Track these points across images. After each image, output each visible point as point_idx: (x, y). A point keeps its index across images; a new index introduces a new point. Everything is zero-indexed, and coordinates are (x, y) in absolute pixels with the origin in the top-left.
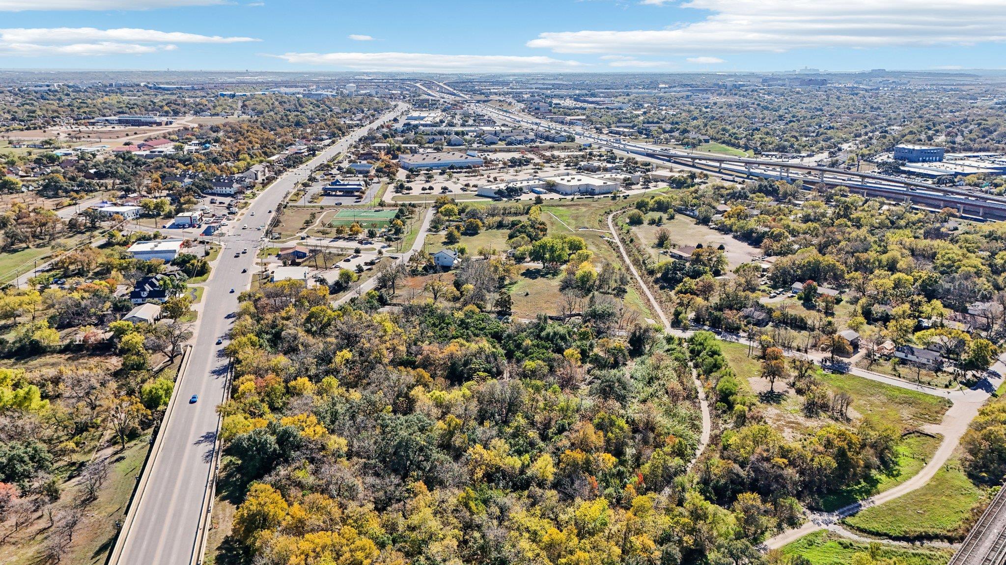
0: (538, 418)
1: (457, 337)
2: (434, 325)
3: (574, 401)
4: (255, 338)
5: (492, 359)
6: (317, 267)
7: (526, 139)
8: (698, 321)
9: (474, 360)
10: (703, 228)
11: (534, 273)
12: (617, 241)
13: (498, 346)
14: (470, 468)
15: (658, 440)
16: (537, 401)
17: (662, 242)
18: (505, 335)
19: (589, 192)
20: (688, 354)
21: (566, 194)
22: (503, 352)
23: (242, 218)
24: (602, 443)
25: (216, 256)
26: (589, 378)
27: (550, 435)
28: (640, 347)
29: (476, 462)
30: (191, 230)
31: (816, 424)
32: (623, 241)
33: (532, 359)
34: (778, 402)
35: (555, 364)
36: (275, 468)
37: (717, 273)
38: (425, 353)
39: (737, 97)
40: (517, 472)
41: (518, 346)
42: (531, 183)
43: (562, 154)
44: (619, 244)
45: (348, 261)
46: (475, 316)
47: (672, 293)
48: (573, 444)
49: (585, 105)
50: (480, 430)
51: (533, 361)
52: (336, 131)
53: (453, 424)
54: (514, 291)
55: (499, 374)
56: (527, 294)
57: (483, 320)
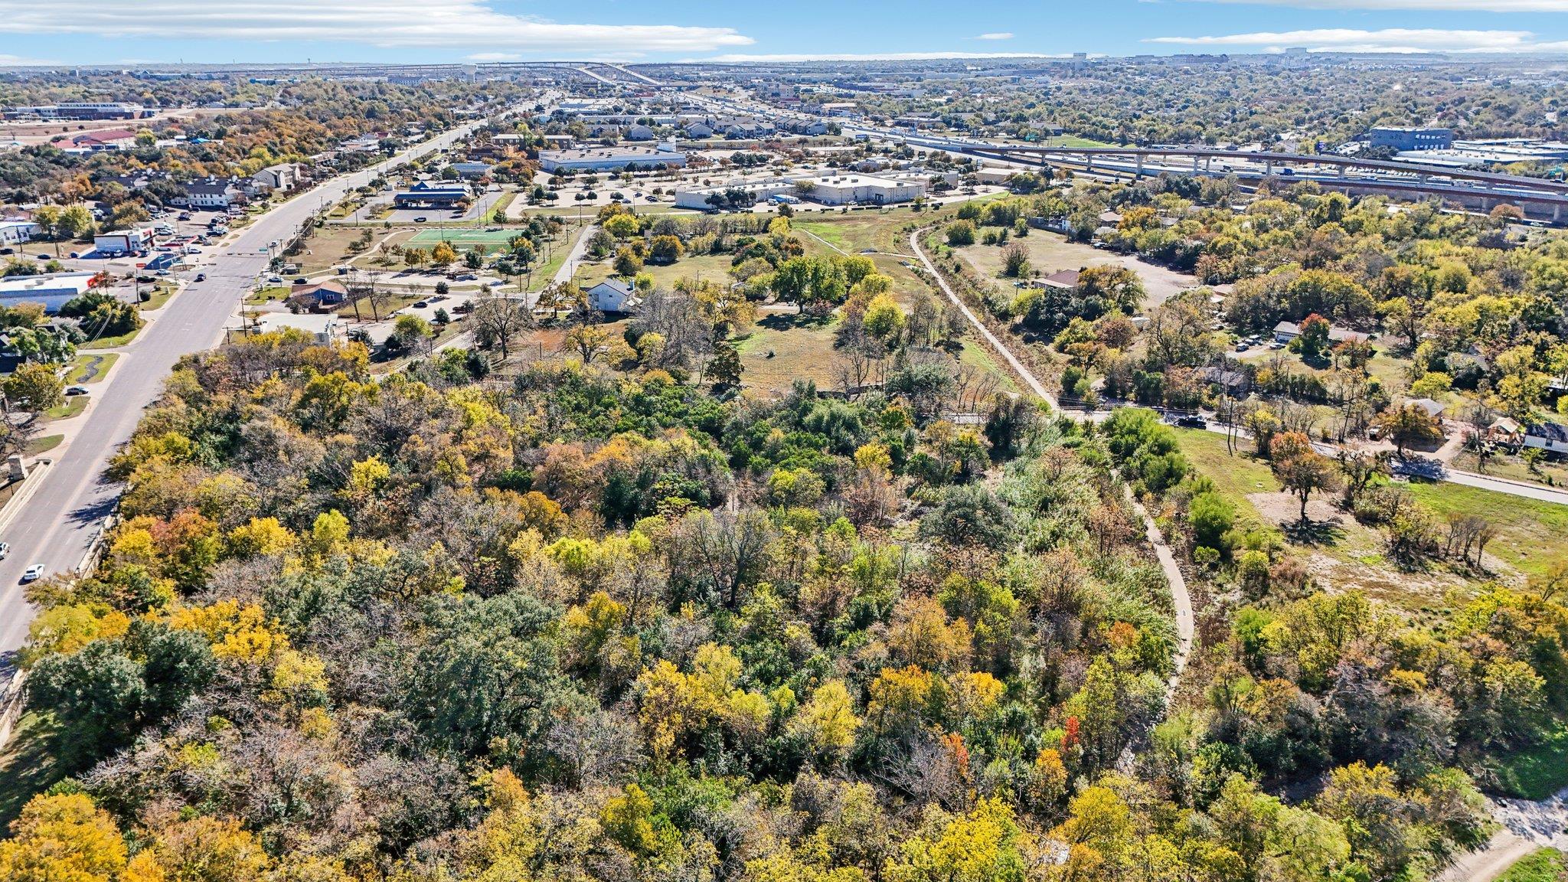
0: (807, 593)
1: (626, 430)
2: (578, 408)
3: (887, 553)
4: (182, 440)
5: (701, 471)
6: (358, 317)
7: (759, 128)
8: (1112, 392)
9: (662, 473)
10: (1082, 249)
11: (783, 320)
12: (931, 270)
13: (713, 444)
14: (643, 721)
15: (1092, 634)
16: (805, 553)
17: (1013, 269)
18: (728, 424)
19: (874, 200)
20: (1107, 455)
21: (833, 204)
22: (726, 457)
23: (232, 242)
24: (966, 648)
25: (164, 302)
26: (911, 505)
27: (838, 631)
28: (1007, 442)
29: (660, 706)
30: (126, 260)
31: (1428, 585)
32: (942, 270)
33: (786, 466)
34: (1329, 543)
35: (838, 477)
36: (128, 743)
37: (1128, 311)
38: (551, 460)
39: (1091, 79)
40: (762, 728)
41: (757, 445)
42: (770, 186)
43: (821, 150)
44: (935, 274)
45: (423, 305)
46: (665, 391)
47: (1050, 348)
48: (893, 652)
49: (853, 92)
50: (670, 626)
51: (790, 470)
52: (433, 120)
53: (602, 615)
54: (744, 349)
55: (717, 501)
56: (771, 355)
57: (681, 398)
